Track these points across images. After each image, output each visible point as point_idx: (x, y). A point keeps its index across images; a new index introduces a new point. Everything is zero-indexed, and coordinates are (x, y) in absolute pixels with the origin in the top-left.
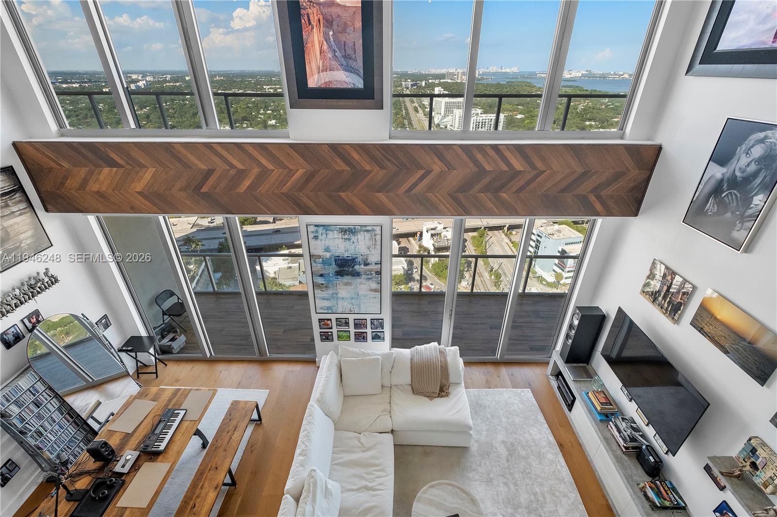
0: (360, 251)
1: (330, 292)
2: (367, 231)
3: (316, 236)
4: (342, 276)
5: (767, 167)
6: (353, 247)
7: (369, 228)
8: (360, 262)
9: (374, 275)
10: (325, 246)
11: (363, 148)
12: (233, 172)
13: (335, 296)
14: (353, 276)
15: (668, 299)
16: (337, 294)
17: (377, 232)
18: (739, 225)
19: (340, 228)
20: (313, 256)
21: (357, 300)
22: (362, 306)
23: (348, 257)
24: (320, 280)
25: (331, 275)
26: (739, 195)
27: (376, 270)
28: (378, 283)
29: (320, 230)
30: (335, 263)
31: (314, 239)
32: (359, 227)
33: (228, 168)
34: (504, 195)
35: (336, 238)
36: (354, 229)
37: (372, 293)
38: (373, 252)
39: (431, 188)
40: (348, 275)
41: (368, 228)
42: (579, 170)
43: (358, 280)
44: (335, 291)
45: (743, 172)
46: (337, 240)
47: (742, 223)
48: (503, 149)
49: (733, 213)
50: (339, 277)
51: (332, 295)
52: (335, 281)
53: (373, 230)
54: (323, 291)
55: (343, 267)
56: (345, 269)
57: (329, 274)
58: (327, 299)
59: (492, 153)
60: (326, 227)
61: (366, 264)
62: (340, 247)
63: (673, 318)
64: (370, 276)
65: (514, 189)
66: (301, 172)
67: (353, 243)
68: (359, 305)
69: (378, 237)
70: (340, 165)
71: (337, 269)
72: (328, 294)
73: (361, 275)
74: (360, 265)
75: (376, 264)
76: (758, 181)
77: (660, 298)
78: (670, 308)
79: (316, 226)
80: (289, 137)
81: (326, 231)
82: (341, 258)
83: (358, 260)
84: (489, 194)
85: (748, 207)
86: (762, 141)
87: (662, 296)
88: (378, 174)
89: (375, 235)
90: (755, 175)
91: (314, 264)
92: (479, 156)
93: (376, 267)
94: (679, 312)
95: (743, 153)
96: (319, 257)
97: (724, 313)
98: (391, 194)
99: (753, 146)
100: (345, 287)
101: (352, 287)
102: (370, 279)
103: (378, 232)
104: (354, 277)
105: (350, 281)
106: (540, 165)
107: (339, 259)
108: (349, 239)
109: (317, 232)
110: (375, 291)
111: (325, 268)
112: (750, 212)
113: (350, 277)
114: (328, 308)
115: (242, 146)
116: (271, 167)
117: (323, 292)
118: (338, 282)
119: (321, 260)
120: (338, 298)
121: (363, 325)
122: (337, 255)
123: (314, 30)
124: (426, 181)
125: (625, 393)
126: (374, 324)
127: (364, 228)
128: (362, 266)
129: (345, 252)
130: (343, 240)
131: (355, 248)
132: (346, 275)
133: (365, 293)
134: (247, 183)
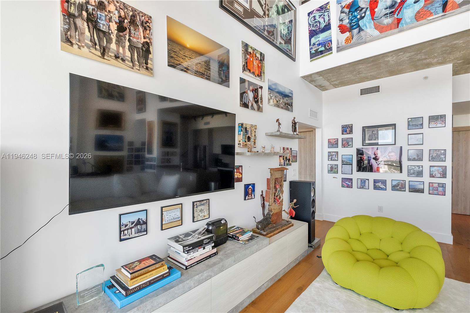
15: (127, 44)
77: (113, 46)
78: (136, 54)
87: (114, 40)
125: (134, 235)
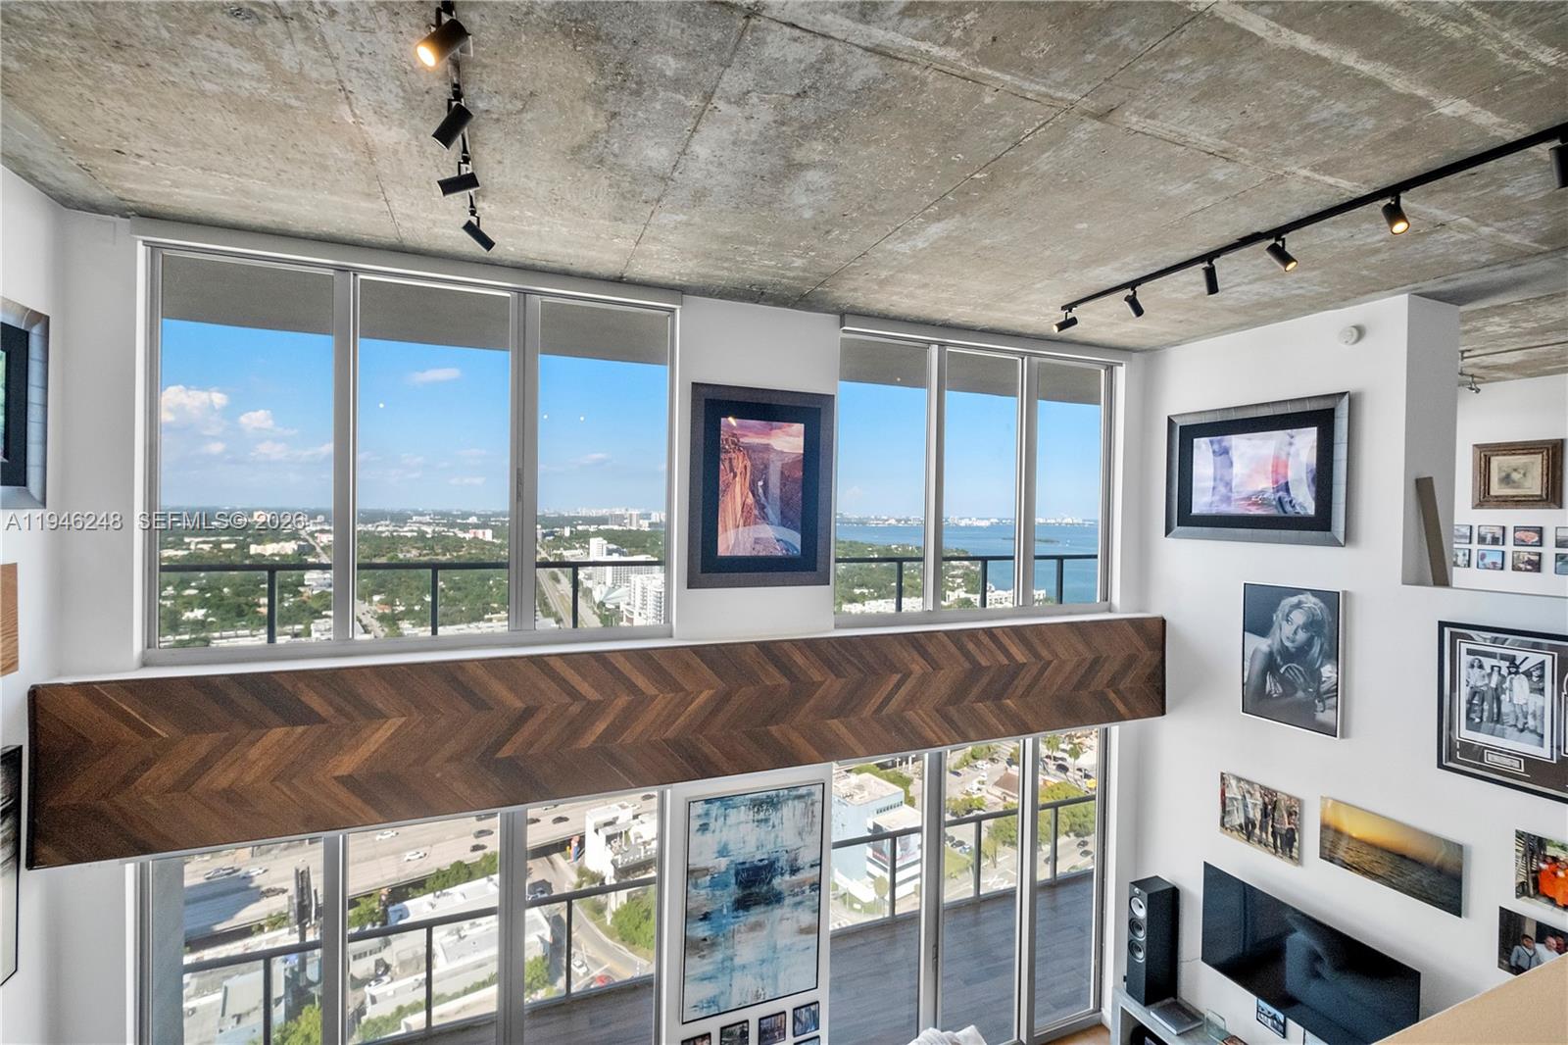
0: (785, 844)
1: (719, 956)
2: (800, 797)
3: (705, 824)
4: (747, 908)
5: (1319, 634)
6: (772, 836)
7: (803, 791)
8: (782, 869)
9: (808, 892)
10: (719, 843)
11: (810, 646)
12: (575, 709)
13: (727, 966)
14: (768, 904)
15: (1270, 830)
16: (732, 959)
17: (816, 798)
18: (1320, 706)
19: (752, 800)
20: (693, 871)
21: (772, 962)
22: (781, 976)
23: (761, 860)
24: (701, 930)
25: (725, 911)
26: (1301, 668)
27: (812, 882)
28: (814, 912)
29: (715, 809)
30: (737, 879)
31: (700, 833)
32: (786, 792)
33: (567, 700)
34: (1008, 701)
35: (742, 822)
36: (777, 796)
37: (804, 937)
38: (808, 840)
39: (911, 701)
40: (757, 903)
41: (801, 791)
42: (1090, 656)
43: (778, 912)
44: (729, 952)
45: (1293, 642)
46: (744, 825)
47: (1322, 700)
48: (999, 634)
49: (1305, 691)
50: (741, 913)
51: (722, 962)
52: (732, 924)
53: (810, 794)
54: (700, 957)
55: (750, 887)
57: (721, 910)
58: (710, 978)
59: (986, 640)
60: (725, 801)
61: (794, 871)
62: (748, 840)
63: (1291, 857)
64: (798, 899)
65: (1020, 691)
66: (706, 694)
67: (774, 826)
68: (776, 979)
69: (818, 808)
70: (775, 678)
71: (739, 894)
72: (711, 963)
73: (784, 899)
74: (782, 874)
75: (812, 866)
76: (1316, 650)
77: (1257, 831)
78: (1279, 842)
79: (708, 801)
80: (671, 636)
81: (726, 809)
82: (747, 865)
83: (780, 864)
84: (988, 703)
85: (1320, 682)
86: (1298, 605)
87: (1258, 826)
88: (832, 687)
89: (812, 804)
90: (1309, 643)
91: (693, 892)
92: (971, 646)
93: (811, 875)
94: (1296, 844)
95: (1283, 620)
96: (706, 871)
97: (1357, 828)
98: (853, 720)
99: (1290, 612)
100: (751, 935)
101: (765, 933)
102: (800, 903)
103: (818, 796)
104: (770, 907)
106: (1045, 653)
107: (743, 870)
108: (766, 820)
109: (707, 814)
110: (807, 931)
111: (714, 895)
112: (1324, 687)
113: (761, 909)
114: (712, 1002)
115: (605, 658)
116: (651, 691)
117: (705, 961)
118: (736, 926)
119: (709, 878)
120: (733, 970)
121: (779, 1028)
122: (741, 861)
123: (737, 479)
124: (903, 691)
125: (1269, 1025)
126: (800, 1022)
127: (794, 793)
128: (787, 877)
129: (758, 848)
130: (756, 823)
131: (777, 837)
132: (755, 904)
133: (788, 942)
134: (600, 727)
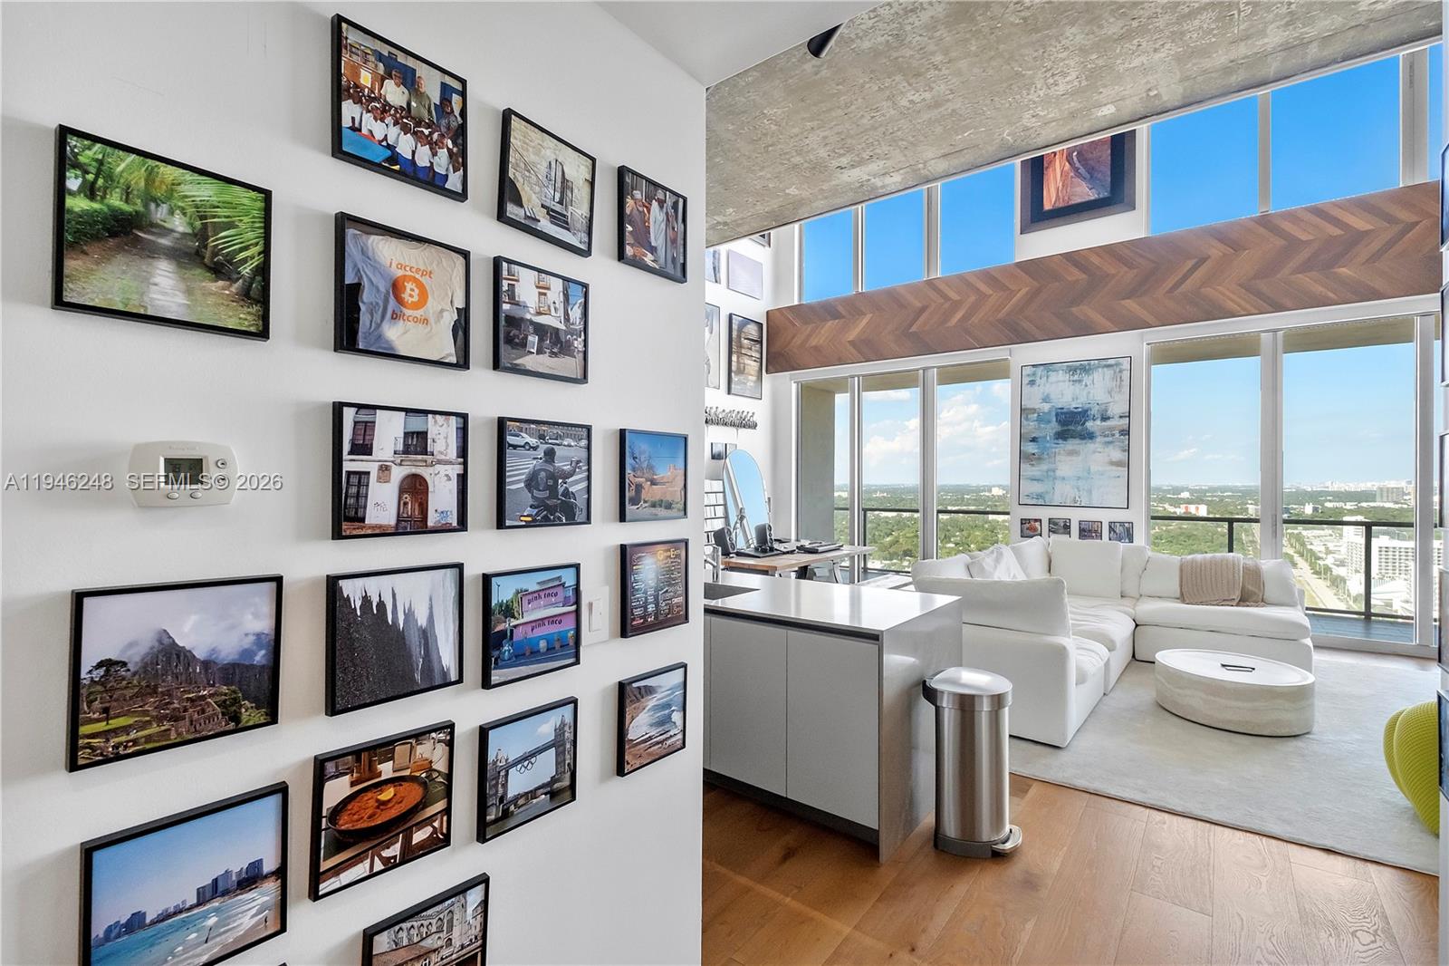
0: (1096, 398)
1: (1044, 467)
2: (1109, 366)
3: (1032, 381)
4: (1065, 439)
6: (1085, 393)
8: (1094, 416)
9: (1117, 435)
10: (1044, 394)
12: (947, 305)
13: (1051, 475)
14: (1082, 439)
16: (1054, 471)
17: (1124, 367)
19: (1068, 366)
20: (1025, 409)
21: (1087, 480)
22: (1095, 494)
23: (1076, 408)
24: (1031, 448)
25: (1048, 438)
27: (1121, 428)
28: (1124, 451)
29: (1040, 371)
30: (1057, 419)
31: (1029, 386)
32: (1096, 362)
33: (943, 301)
35: (1059, 381)
36: (1089, 364)
37: (1114, 468)
38: (1117, 397)
39: (1207, 281)
40: (1074, 437)
41: (1110, 362)
43: (1091, 446)
44: (1052, 466)
46: (1061, 384)
48: (1330, 209)
50: (1060, 441)
51: (1047, 472)
52: (1054, 448)
53: (1117, 365)
54: (1033, 465)
55: (1067, 425)
56: (1070, 427)
57: (1045, 437)
58: (1038, 480)
59: (1309, 218)
60: (1048, 367)
61: (1105, 418)
62: (1066, 394)
64: (1110, 439)
65: (1362, 259)
66: (1024, 291)
67: (1086, 386)
68: (1090, 492)
69: (1126, 375)
70: (1076, 275)
71: (1058, 428)
72: (1040, 471)
73: (1096, 437)
74: (1094, 420)
75: (1121, 417)
79: (1034, 366)
81: (1048, 372)
82: (1065, 410)
83: (1092, 413)
84: (1312, 274)
88: (1126, 276)
89: (1120, 371)
91: (1024, 422)
92: (1287, 225)
93: (1120, 423)
96: (1033, 411)
98: (1145, 298)
100: (1069, 458)
101: (1080, 458)
102: (1111, 443)
103: (1126, 366)
104: (1084, 441)
105: (1076, 447)
107: (1062, 413)
108: (1080, 381)
109: (1034, 374)
110: (1118, 464)
111: (1040, 427)
113: (1077, 441)
114: (1040, 496)
115: (965, 277)
116: (989, 292)
117: (1034, 468)
118: (1057, 449)
120: (1055, 478)
121: (1096, 532)
122: (1060, 407)
124: (1200, 273)
126: (1115, 532)
127: (1104, 363)
128: (1098, 422)
129: (1073, 400)
130: (1071, 383)
131: (1089, 393)
132: (1072, 437)
133: (1100, 469)
134: (959, 315)
